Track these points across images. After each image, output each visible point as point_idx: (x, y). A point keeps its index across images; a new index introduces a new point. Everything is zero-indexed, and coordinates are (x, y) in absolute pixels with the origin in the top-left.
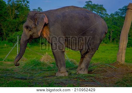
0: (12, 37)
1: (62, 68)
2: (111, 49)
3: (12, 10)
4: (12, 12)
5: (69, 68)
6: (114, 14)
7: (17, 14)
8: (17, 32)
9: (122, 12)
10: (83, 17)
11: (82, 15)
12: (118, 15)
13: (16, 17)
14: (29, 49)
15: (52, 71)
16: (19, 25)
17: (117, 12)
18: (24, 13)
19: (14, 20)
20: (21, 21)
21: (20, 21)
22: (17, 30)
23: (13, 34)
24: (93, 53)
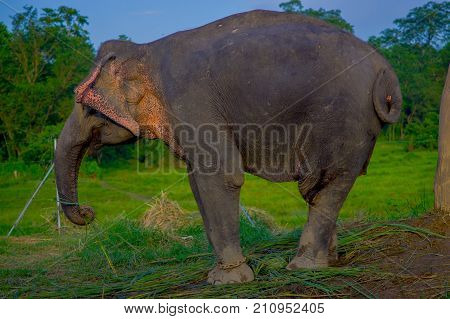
0: (36, 144)
1: (225, 250)
2: (381, 162)
3: (30, 52)
4: (29, 58)
5: (254, 249)
6: (379, 39)
7: (49, 64)
8: (53, 126)
9: (408, 31)
10: (293, 51)
12: (396, 40)
13: (46, 73)
14: (100, 182)
16: (59, 101)
17: (389, 31)
18: (72, 58)
19: (40, 86)
20: (63, 86)
21: (61, 88)
22: (54, 120)
23: (39, 135)
24: (344, 186)
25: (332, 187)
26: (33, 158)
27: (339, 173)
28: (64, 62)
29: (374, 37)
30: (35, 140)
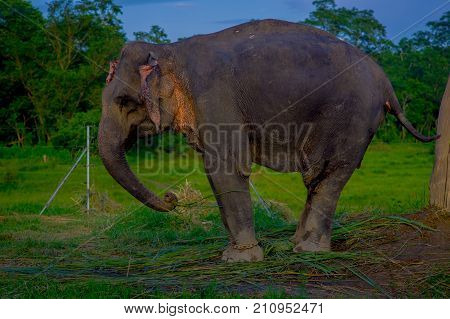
0: (65, 130)
2: (406, 163)
3: (65, 39)
4: (63, 45)
5: (265, 233)
6: (410, 41)
7: (82, 52)
8: (83, 113)
9: (441, 34)
11: (305, 48)
12: (427, 43)
13: (78, 61)
15: (210, 246)
16: (91, 88)
17: (421, 33)
18: (104, 47)
19: (72, 73)
20: (95, 74)
21: (92, 76)
22: (84, 107)
23: (70, 121)
24: (343, 177)
25: (333, 178)
26: (63, 143)
27: (340, 165)
28: (97, 50)
29: (406, 39)
30: (66, 126)
